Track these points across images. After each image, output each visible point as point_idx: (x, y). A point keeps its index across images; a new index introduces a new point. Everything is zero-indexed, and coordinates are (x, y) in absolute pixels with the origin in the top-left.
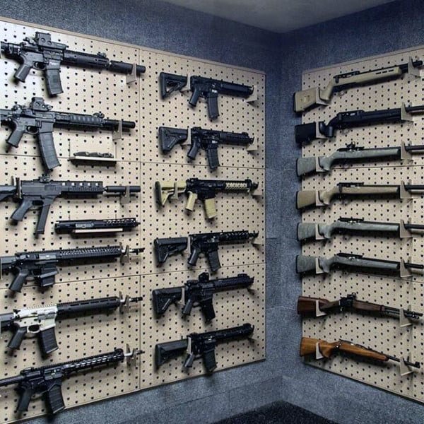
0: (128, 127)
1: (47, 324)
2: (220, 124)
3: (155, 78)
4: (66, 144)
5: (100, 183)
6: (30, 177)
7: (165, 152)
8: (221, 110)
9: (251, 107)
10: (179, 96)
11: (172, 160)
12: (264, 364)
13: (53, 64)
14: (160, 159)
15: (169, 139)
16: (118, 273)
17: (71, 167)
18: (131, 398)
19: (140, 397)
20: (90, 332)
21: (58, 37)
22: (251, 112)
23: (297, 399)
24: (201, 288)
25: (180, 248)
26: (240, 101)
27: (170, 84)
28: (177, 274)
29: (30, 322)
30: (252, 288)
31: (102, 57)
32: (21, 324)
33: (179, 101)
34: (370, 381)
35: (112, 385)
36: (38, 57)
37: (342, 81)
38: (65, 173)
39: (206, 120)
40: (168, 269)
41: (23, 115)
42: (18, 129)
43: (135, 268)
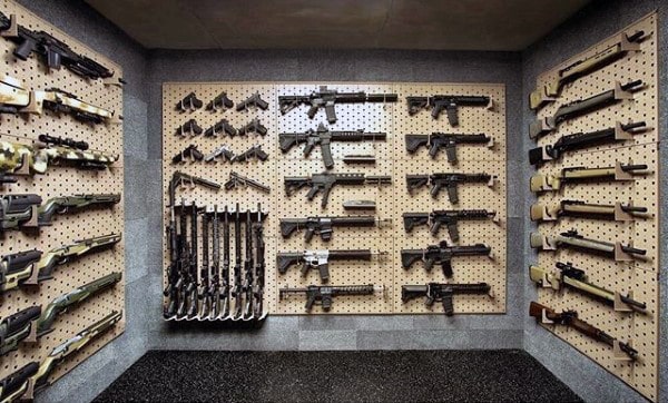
0: (381, 137)
1: (323, 261)
2: (461, 129)
3: (405, 101)
4: (340, 151)
5: (363, 174)
6: (320, 172)
7: (412, 152)
8: (461, 118)
9: (491, 113)
10: (424, 112)
11: (419, 157)
12: (505, 317)
13: (330, 103)
14: (409, 158)
15: (415, 144)
16: (377, 235)
17: (344, 165)
18: (387, 318)
19: (394, 318)
20: (347, 270)
21: (331, 87)
22: (491, 117)
23: (533, 351)
24: (439, 252)
25: (422, 220)
26: (480, 109)
27: (415, 104)
28: (423, 240)
29: (312, 259)
30: (491, 256)
31: (362, 94)
32: (307, 259)
33: (426, 115)
34: (593, 356)
35: (362, 307)
36: (320, 101)
37: (566, 74)
38: (340, 169)
39: (449, 126)
40: (416, 235)
41: (311, 136)
42: (310, 144)
43: (390, 232)
